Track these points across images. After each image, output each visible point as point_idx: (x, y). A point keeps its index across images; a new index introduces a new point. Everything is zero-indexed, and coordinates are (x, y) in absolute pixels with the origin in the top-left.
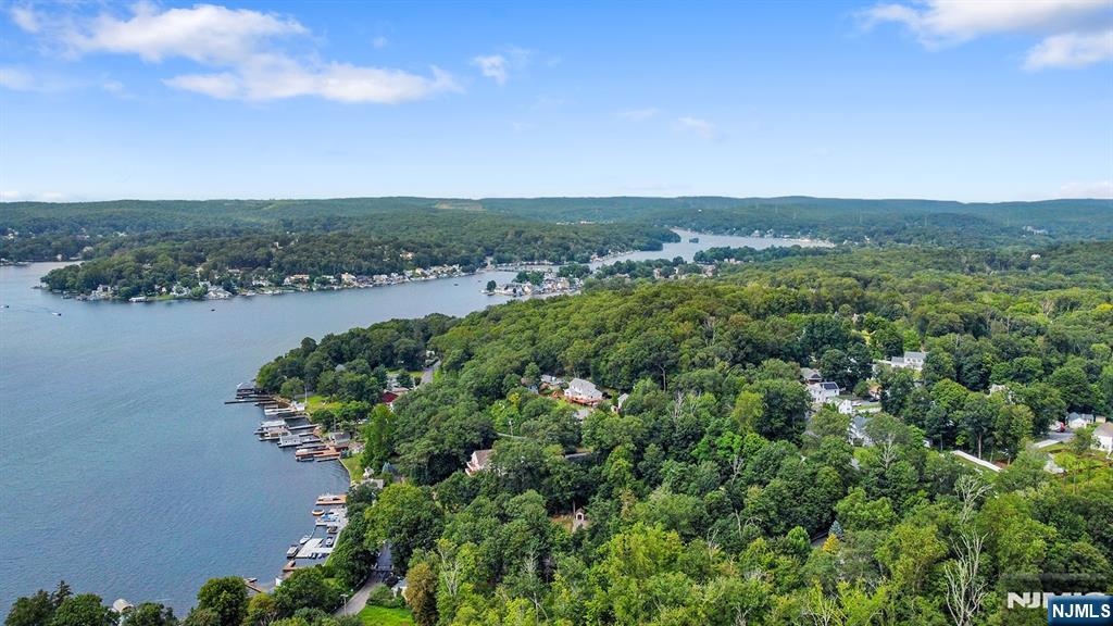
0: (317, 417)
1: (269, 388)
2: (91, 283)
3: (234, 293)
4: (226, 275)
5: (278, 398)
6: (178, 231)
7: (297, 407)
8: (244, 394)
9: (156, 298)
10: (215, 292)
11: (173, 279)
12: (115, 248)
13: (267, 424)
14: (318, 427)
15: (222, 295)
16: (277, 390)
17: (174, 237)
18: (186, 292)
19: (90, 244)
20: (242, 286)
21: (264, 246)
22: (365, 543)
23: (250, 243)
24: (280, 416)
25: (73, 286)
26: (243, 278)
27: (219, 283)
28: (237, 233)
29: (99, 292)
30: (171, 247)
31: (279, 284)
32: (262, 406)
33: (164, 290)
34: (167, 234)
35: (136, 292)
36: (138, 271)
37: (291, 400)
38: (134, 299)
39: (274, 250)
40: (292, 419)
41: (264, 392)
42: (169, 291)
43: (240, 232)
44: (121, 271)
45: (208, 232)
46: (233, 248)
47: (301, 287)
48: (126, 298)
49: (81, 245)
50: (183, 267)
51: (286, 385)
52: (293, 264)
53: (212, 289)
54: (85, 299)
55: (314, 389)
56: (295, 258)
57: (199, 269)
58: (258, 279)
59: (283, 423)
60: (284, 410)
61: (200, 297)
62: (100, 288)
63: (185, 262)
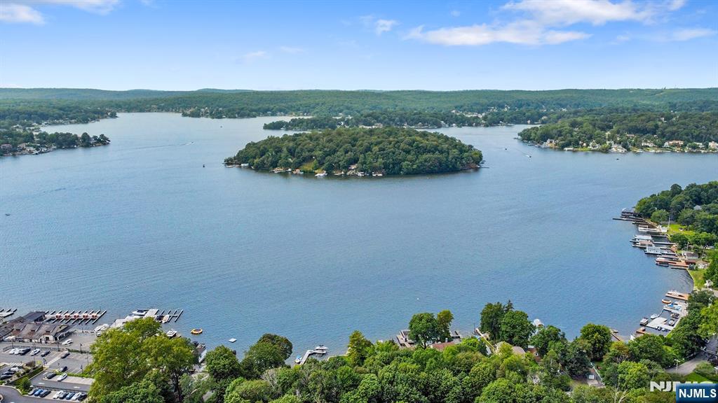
0: (675, 239)
1: (643, 214)
2: (544, 137)
3: (629, 150)
4: (624, 138)
5: (649, 222)
6: (597, 108)
7: (661, 229)
8: (626, 215)
9: (580, 149)
10: (616, 148)
11: (591, 138)
12: (559, 118)
13: (638, 237)
14: (675, 245)
15: (620, 151)
16: (649, 216)
17: (595, 112)
18: (598, 146)
19: (546, 115)
20: (634, 145)
21: (654, 120)
23: (643, 118)
24: (648, 233)
25: (534, 139)
26: (636, 140)
27: (620, 143)
28: (635, 110)
29: (548, 144)
30: (592, 118)
31: (660, 146)
32: (637, 224)
33: (585, 144)
34: (591, 110)
35: (568, 145)
36: (571, 132)
37: (658, 224)
38: (566, 149)
39: (660, 123)
40: (657, 237)
41: (640, 216)
42: (588, 145)
43: (638, 110)
44: (560, 132)
45: (617, 110)
46: (631, 121)
47: (676, 149)
48: (562, 148)
49: (541, 115)
50: (598, 131)
51: (657, 213)
52: (673, 133)
53: (614, 146)
54: (539, 147)
55: (675, 219)
56: (675, 129)
57: (608, 133)
58: (646, 141)
59: (650, 238)
60: (652, 230)
61: (606, 151)
62: (549, 141)
63: (599, 127)
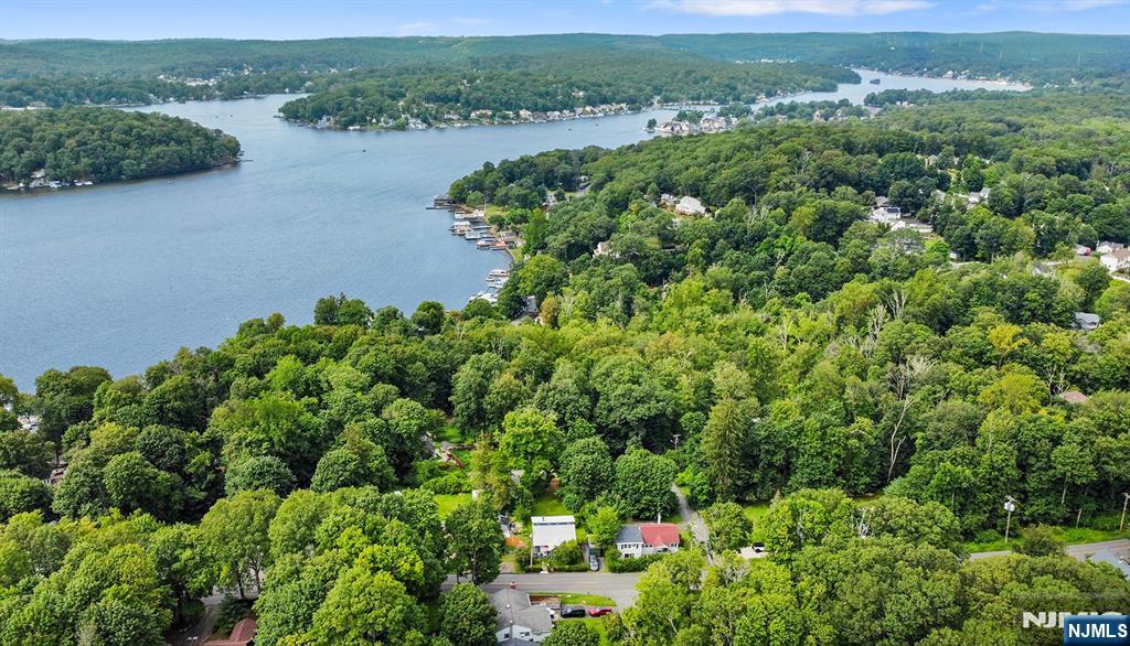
0: (494, 220)
1: (458, 199)
2: (318, 113)
3: (430, 125)
4: (423, 109)
5: (464, 206)
6: (379, 67)
7: (478, 214)
8: (439, 203)
9: (369, 126)
10: (414, 124)
11: (381, 111)
12: (331, 83)
13: (456, 223)
14: (494, 227)
15: (420, 127)
16: (463, 201)
17: (378, 74)
18: (392, 123)
19: (311, 80)
20: (435, 118)
21: (455, 83)
22: (519, 291)
23: (441, 81)
24: (465, 219)
25: (303, 116)
26: (437, 112)
27: (418, 116)
28: (431, 70)
29: (324, 122)
30: (377, 83)
31: (466, 118)
32: (453, 211)
33: (374, 121)
34: (372, 71)
35: (352, 123)
36: (353, 104)
37: (475, 208)
38: (351, 128)
39: (462, 88)
40: (474, 222)
41: (454, 202)
42: (378, 121)
43: (434, 69)
44: (339, 104)
45: (407, 70)
46: (429, 85)
47: (484, 121)
48: (345, 127)
49: (303, 81)
50: (389, 101)
51: (472, 195)
52: (479, 100)
53: (412, 121)
54: (314, 128)
55: (491, 201)
56: (480, 94)
57: (401, 103)
58: (448, 112)
59: (468, 223)
60: (469, 216)
61: (402, 128)
62: (325, 118)
63: (389, 96)
